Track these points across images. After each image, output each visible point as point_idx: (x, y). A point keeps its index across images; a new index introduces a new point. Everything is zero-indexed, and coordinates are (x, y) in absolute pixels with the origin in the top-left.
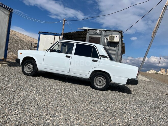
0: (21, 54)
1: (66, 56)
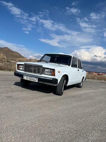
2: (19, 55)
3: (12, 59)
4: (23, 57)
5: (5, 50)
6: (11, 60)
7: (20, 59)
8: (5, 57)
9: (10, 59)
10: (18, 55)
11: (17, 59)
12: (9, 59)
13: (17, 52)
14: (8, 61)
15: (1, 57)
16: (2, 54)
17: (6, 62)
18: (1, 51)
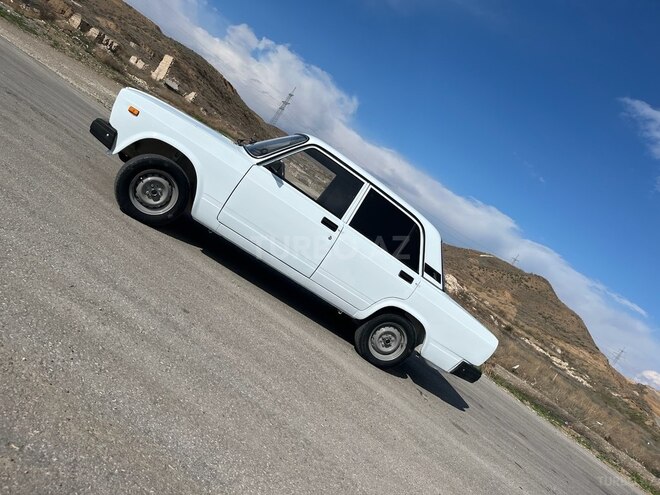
0: (134, 112)
1: (325, 218)
2: (579, 334)
3: (534, 330)
4: (594, 350)
5: (529, 284)
6: (529, 333)
7: (573, 350)
8: (512, 312)
9: (527, 328)
10: (573, 328)
11: (561, 344)
12: (522, 328)
13: (578, 317)
14: (509, 329)
15: (496, 302)
16: (508, 294)
17: (499, 327)
18: (510, 280)
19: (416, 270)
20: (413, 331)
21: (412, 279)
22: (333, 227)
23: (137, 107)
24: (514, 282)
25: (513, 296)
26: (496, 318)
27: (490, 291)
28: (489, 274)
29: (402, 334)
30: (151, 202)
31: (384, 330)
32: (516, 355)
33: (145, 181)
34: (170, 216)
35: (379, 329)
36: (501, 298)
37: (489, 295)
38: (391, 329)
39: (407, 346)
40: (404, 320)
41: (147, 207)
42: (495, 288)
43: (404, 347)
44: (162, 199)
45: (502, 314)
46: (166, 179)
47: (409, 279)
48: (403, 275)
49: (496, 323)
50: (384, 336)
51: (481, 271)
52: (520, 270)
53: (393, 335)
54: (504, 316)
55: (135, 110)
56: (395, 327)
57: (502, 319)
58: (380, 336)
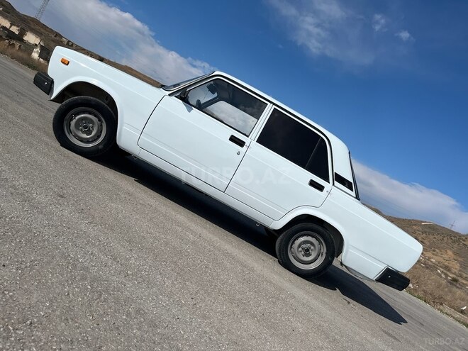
0: (65, 62)
1: (232, 136)
5: (467, 243)
8: (456, 267)
12: (465, 278)
14: (455, 280)
15: (441, 260)
16: (450, 253)
17: (446, 279)
18: (450, 241)
19: (327, 179)
20: (331, 239)
21: (323, 187)
22: (241, 144)
23: (67, 58)
24: (454, 242)
25: (455, 253)
26: (442, 272)
27: (434, 251)
28: (431, 237)
29: (320, 242)
30: (85, 136)
31: (302, 239)
32: (463, 300)
33: (77, 118)
34: (101, 147)
35: (297, 238)
36: (446, 256)
37: (433, 254)
38: (309, 238)
39: (327, 253)
40: (320, 228)
41: (82, 141)
42: (438, 248)
43: (324, 255)
44: (93, 134)
45: (447, 268)
46: (95, 116)
47: (321, 188)
48: (313, 183)
49: (443, 276)
50: (303, 246)
51: (424, 235)
52: (457, 233)
53: (312, 244)
54: (449, 270)
55: (65, 60)
56: (313, 237)
57: (448, 273)
58: (299, 246)
